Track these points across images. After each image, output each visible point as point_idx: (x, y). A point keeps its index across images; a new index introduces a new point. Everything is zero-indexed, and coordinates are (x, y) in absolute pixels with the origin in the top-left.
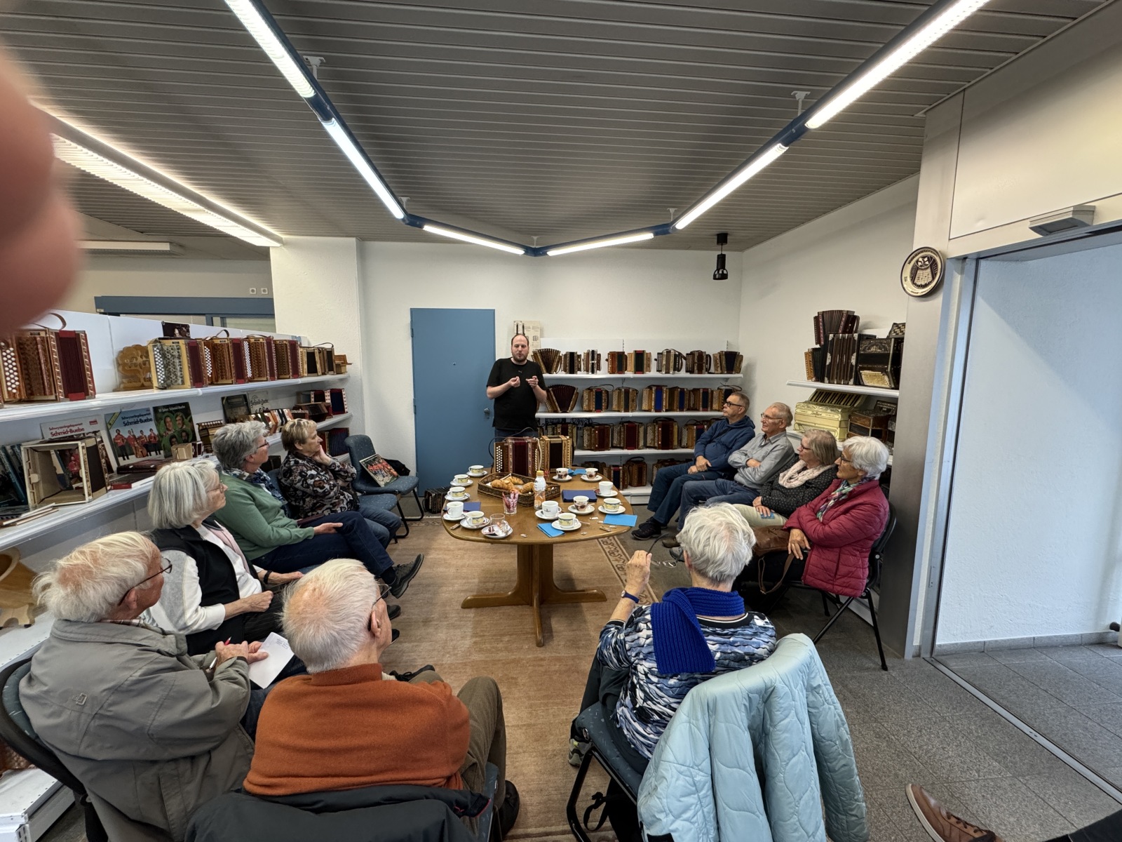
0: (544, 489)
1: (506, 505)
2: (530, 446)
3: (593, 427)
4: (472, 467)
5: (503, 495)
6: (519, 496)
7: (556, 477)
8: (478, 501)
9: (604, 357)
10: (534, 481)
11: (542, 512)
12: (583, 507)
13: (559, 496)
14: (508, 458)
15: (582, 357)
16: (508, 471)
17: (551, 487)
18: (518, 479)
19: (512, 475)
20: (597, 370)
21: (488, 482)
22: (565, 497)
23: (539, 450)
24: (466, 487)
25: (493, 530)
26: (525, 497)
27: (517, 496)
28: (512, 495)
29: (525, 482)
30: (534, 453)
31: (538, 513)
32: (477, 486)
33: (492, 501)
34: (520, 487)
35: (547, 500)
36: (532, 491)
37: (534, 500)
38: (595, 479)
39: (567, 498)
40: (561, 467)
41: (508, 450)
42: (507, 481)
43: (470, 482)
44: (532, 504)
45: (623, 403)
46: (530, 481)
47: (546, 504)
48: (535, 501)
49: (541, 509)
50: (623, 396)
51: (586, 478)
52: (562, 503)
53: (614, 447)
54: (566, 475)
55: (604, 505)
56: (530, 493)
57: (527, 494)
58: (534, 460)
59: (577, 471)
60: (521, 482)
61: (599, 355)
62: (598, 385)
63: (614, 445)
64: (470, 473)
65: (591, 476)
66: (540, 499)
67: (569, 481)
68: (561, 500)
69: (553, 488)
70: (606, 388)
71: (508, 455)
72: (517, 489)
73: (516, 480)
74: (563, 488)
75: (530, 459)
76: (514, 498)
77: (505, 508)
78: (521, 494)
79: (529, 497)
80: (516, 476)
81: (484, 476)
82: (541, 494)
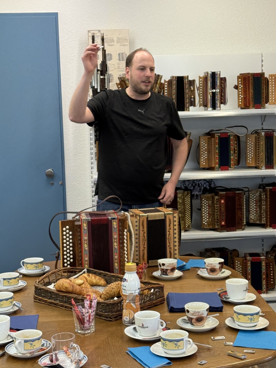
0: (138, 291)
1: (78, 318)
2: (115, 224)
3: (217, 194)
4: (26, 260)
5: (73, 302)
6: (98, 303)
7: (157, 274)
8: (34, 313)
9: (232, 81)
10: (122, 279)
11: (135, 329)
12: (200, 319)
13: (162, 303)
14: (81, 244)
15: (197, 83)
16: (81, 264)
17: (150, 289)
18: (98, 277)
19: (89, 271)
20: (221, 103)
21: (49, 283)
22: (172, 305)
23: (129, 231)
24: (15, 292)
25: (57, 360)
26: (108, 305)
27: (94, 304)
28: (87, 303)
29: (108, 282)
30: (121, 235)
31: (128, 331)
32: (33, 289)
33: (55, 313)
34: (101, 290)
35: (142, 309)
36: (119, 296)
37: (121, 310)
38: (220, 275)
39: (175, 306)
40: (165, 257)
41: (80, 232)
42: (79, 281)
43: (22, 284)
44: (120, 316)
45: (263, 155)
46: (116, 281)
47: (141, 316)
48: (125, 312)
49: (133, 323)
50: (263, 143)
51: (204, 273)
52: (167, 314)
53: (250, 225)
54: (173, 270)
55: (235, 316)
56: (116, 299)
57: (111, 301)
58: (121, 248)
59: (191, 263)
60: (103, 282)
61: (224, 80)
62: (222, 127)
63: (251, 221)
64: (23, 271)
65: (213, 270)
66: (131, 308)
67: (179, 278)
68: (166, 309)
69: (152, 291)
70: (236, 131)
71: (81, 240)
72: (96, 292)
73: (94, 279)
74: (169, 289)
75: (116, 245)
76: (90, 307)
77: (77, 324)
78: (101, 300)
79: (114, 304)
80: (95, 273)
81: (44, 274)
82: (133, 300)
